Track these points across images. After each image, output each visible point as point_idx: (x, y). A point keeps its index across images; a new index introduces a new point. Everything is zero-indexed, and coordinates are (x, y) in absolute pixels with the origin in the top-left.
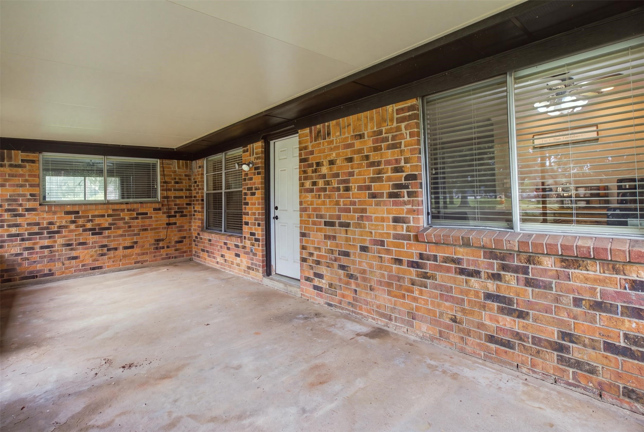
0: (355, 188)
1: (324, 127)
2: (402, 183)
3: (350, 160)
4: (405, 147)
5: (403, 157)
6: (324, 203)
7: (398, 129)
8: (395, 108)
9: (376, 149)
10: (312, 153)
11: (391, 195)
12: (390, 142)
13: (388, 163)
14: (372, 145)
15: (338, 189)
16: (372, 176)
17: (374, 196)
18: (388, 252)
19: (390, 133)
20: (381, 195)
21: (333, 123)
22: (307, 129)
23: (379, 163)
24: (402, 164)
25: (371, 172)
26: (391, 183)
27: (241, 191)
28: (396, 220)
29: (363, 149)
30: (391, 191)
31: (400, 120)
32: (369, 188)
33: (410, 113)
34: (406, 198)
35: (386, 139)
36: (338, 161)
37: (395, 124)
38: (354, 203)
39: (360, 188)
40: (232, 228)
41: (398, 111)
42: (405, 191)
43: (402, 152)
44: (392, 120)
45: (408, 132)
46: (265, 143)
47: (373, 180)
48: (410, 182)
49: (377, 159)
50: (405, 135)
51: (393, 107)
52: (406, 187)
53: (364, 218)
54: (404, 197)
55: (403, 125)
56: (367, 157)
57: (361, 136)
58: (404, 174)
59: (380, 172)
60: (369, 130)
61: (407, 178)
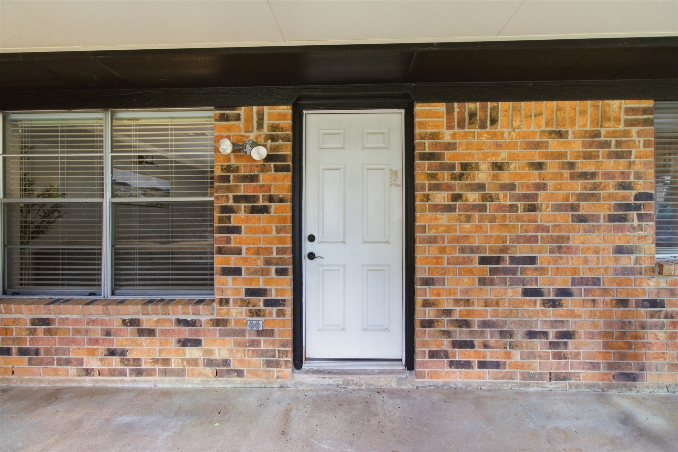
0: (547, 207)
1: (484, 109)
2: (631, 204)
3: (539, 166)
4: (636, 158)
5: (632, 171)
6: (479, 228)
7: (626, 134)
8: (623, 106)
9: (588, 156)
10: (451, 146)
11: (611, 218)
12: (613, 149)
13: (609, 175)
14: (581, 150)
15: (513, 208)
16: (579, 191)
17: (582, 219)
18: (606, 291)
19: (614, 137)
20: (596, 218)
21: (502, 106)
22: (441, 104)
23: (593, 175)
24: (632, 179)
25: (578, 186)
26: (613, 203)
27: (212, 203)
28: (620, 250)
29: (566, 153)
30: (612, 213)
31: (631, 123)
32: (574, 208)
33: (645, 117)
34: (636, 223)
35: (607, 144)
36: (512, 166)
37: (621, 127)
38: (545, 229)
39: (558, 208)
40: (172, 285)
41: (628, 111)
42: (635, 213)
43: (630, 164)
44: (617, 120)
45: (642, 140)
46: (294, 110)
47: (582, 197)
48: (643, 202)
49: (590, 169)
50: (637, 143)
51: (621, 104)
52: (637, 208)
53: (564, 249)
54: (633, 221)
55: (634, 130)
56: (572, 165)
57: (560, 135)
58: (634, 192)
59: (596, 187)
60: (577, 128)
61: (638, 197)
